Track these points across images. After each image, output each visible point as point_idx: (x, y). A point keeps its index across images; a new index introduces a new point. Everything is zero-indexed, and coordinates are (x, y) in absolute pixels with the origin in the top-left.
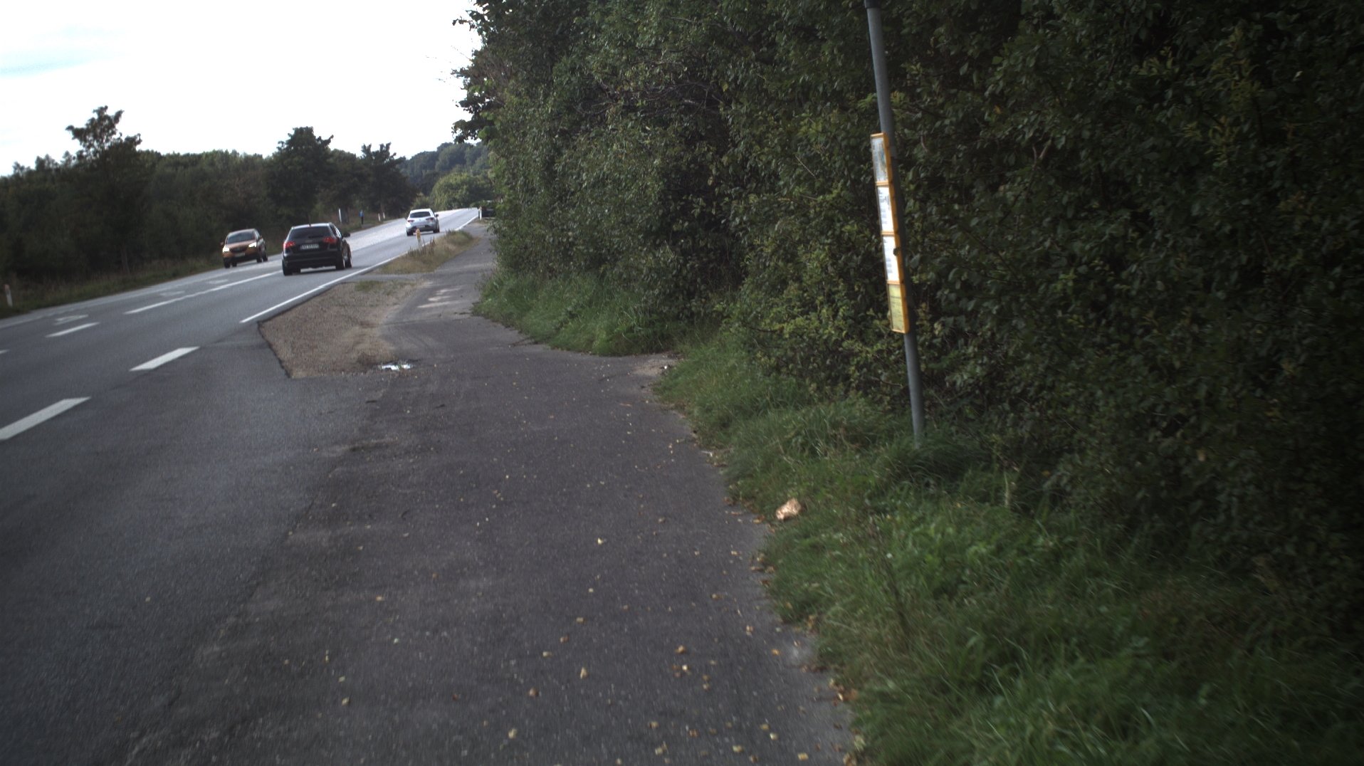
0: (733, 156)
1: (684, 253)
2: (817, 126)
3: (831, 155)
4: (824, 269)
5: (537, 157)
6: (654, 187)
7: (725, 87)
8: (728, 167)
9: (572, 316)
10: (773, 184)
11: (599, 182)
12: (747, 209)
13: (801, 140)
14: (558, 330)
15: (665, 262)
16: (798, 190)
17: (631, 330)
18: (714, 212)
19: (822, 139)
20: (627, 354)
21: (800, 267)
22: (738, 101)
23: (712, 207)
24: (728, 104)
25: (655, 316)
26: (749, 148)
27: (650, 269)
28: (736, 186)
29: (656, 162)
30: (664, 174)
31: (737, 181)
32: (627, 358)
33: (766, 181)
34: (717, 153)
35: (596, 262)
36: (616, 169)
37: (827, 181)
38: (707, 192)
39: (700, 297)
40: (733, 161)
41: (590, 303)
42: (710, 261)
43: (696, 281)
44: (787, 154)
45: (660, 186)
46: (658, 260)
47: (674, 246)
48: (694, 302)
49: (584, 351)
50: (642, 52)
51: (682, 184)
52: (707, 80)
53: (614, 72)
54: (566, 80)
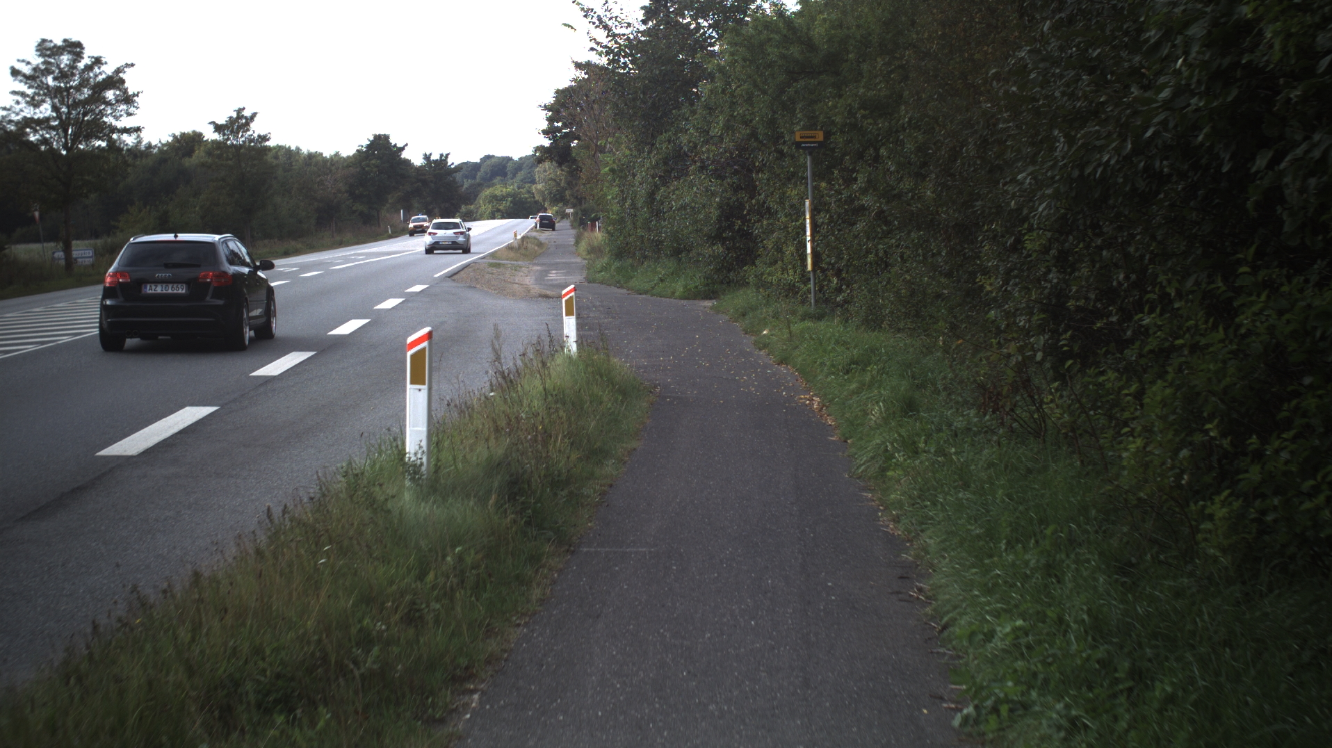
0: (758, 200)
1: (728, 249)
2: (794, 192)
4: (793, 255)
5: (642, 191)
6: (715, 213)
7: (757, 164)
8: (755, 206)
9: (662, 280)
10: (775, 216)
11: (682, 207)
12: (762, 227)
13: (788, 197)
14: (653, 288)
15: (718, 253)
16: (785, 219)
17: (696, 287)
18: (745, 228)
19: (797, 197)
20: (694, 299)
21: (783, 253)
22: (763, 171)
23: (744, 225)
24: (757, 173)
25: (710, 281)
26: (767, 196)
27: (710, 256)
28: (758, 215)
29: (717, 200)
30: (720, 206)
31: (757, 213)
32: (694, 301)
33: (772, 214)
34: (749, 197)
35: (677, 252)
36: (693, 201)
38: (742, 217)
39: (735, 272)
40: (758, 202)
41: (672, 274)
42: (741, 255)
43: (733, 263)
44: (781, 202)
45: (717, 213)
46: (714, 251)
47: (723, 244)
48: (731, 274)
49: (670, 297)
50: (712, 137)
51: (730, 212)
52: (747, 159)
53: (695, 146)
54: (664, 146)
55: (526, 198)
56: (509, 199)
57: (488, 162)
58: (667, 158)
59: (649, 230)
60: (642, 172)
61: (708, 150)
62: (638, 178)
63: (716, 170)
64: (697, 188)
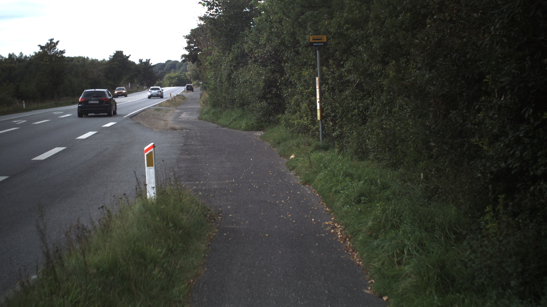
0: (285, 78)
1: (269, 104)
2: (307, 73)
3: (310, 80)
4: (306, 108)
5: (225, 73)
7: (284, 58)
8: (283, 81)
9: (235, 120)
10: (295, 86)
11: (245, 82)
12: (288, 92)
13: (303, 76)
14: (230, 124)
15: (264, 106)
16: (301, 88)
17: (252, 124)
18: (278, 93)
19: (308, 76)
20: (251, 131)
21: (300, 107)
22: (288, 62)
23: (278, 91)
24: (285, 63)
25: (259, 121)
26: (290, 76)
27: (259, 107)
28: (285, 86)
29: (263, 77)
30: (265, 81)
31: (285, 85)
32: (251, 132)
33: (293, 85)
34: (280, 76)
35: (242, 105)
36: (251, 78)
37: (309, 86)
38: (277, 87)
39: (273, 116)
40: (285, 79)
41: (240, 117)
42: (276, 107)
43: (272, 112)
44: (299, 79)
45: (263, 85)
46: (262, 105)
47: (266, 101)
48: (271, 117)
49: (239, 129)
50: (260, 45)
51: (270, 84)
52: (279, 56)
53: (252, 50)
54: (236, 50)
55: (184, 78)
56: (176, 78)
57: (169, 63)
58: (237, 56)
59: (229, 94)
60: (224, 64)
61: (258, 52)
62: (223, 67)
63: (263, 62)
64: (253, 72)
